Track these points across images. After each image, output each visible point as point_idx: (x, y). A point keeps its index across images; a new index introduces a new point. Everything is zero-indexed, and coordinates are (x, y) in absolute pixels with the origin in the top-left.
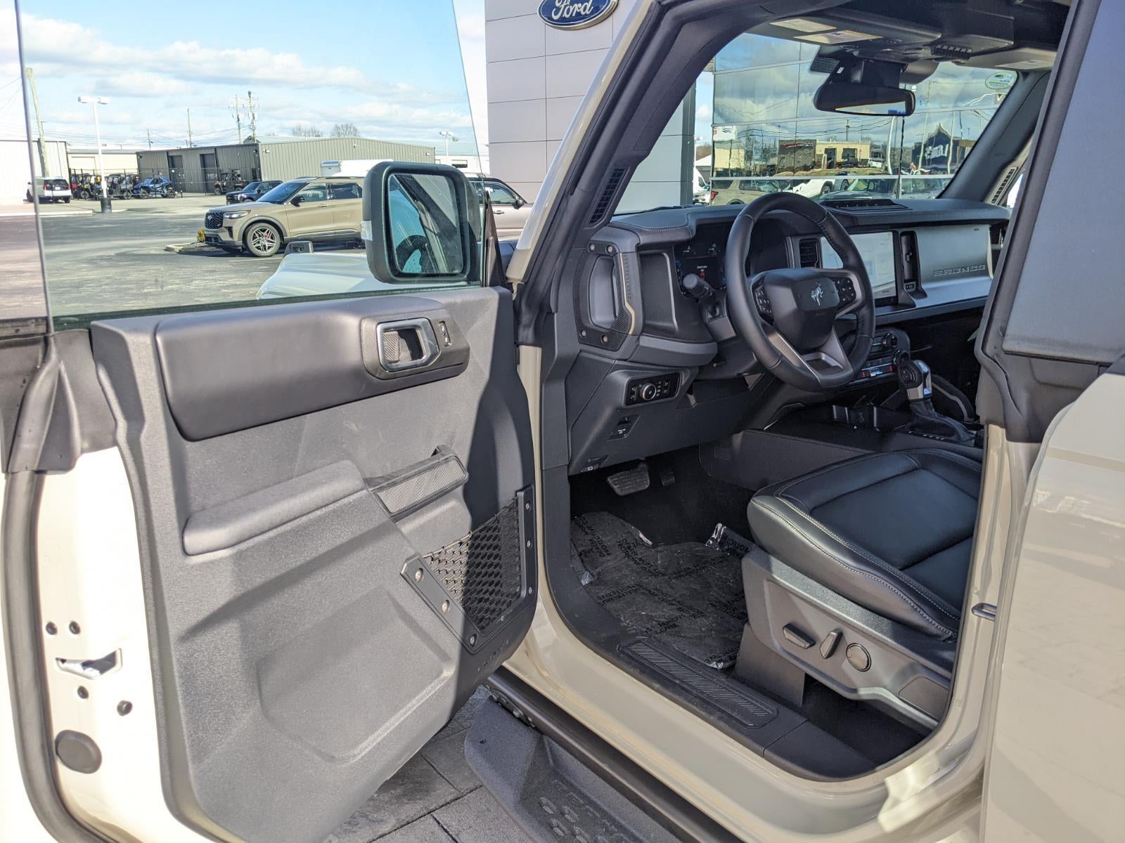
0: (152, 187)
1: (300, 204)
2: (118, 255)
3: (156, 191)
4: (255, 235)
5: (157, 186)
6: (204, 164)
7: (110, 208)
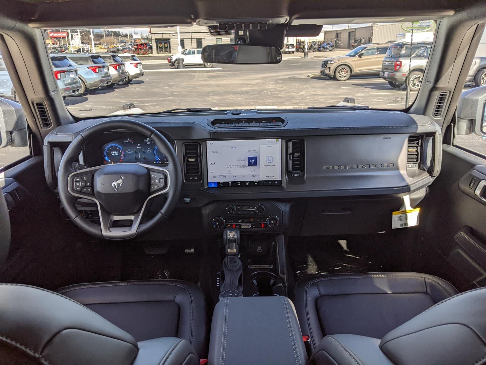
0: (326, 47)
1: (362, 57)
2: (289, 78)
3: (327, 48)
4: (339, 71)
5: (328, 46)
6: (349, 36)
7: (307, 56)
